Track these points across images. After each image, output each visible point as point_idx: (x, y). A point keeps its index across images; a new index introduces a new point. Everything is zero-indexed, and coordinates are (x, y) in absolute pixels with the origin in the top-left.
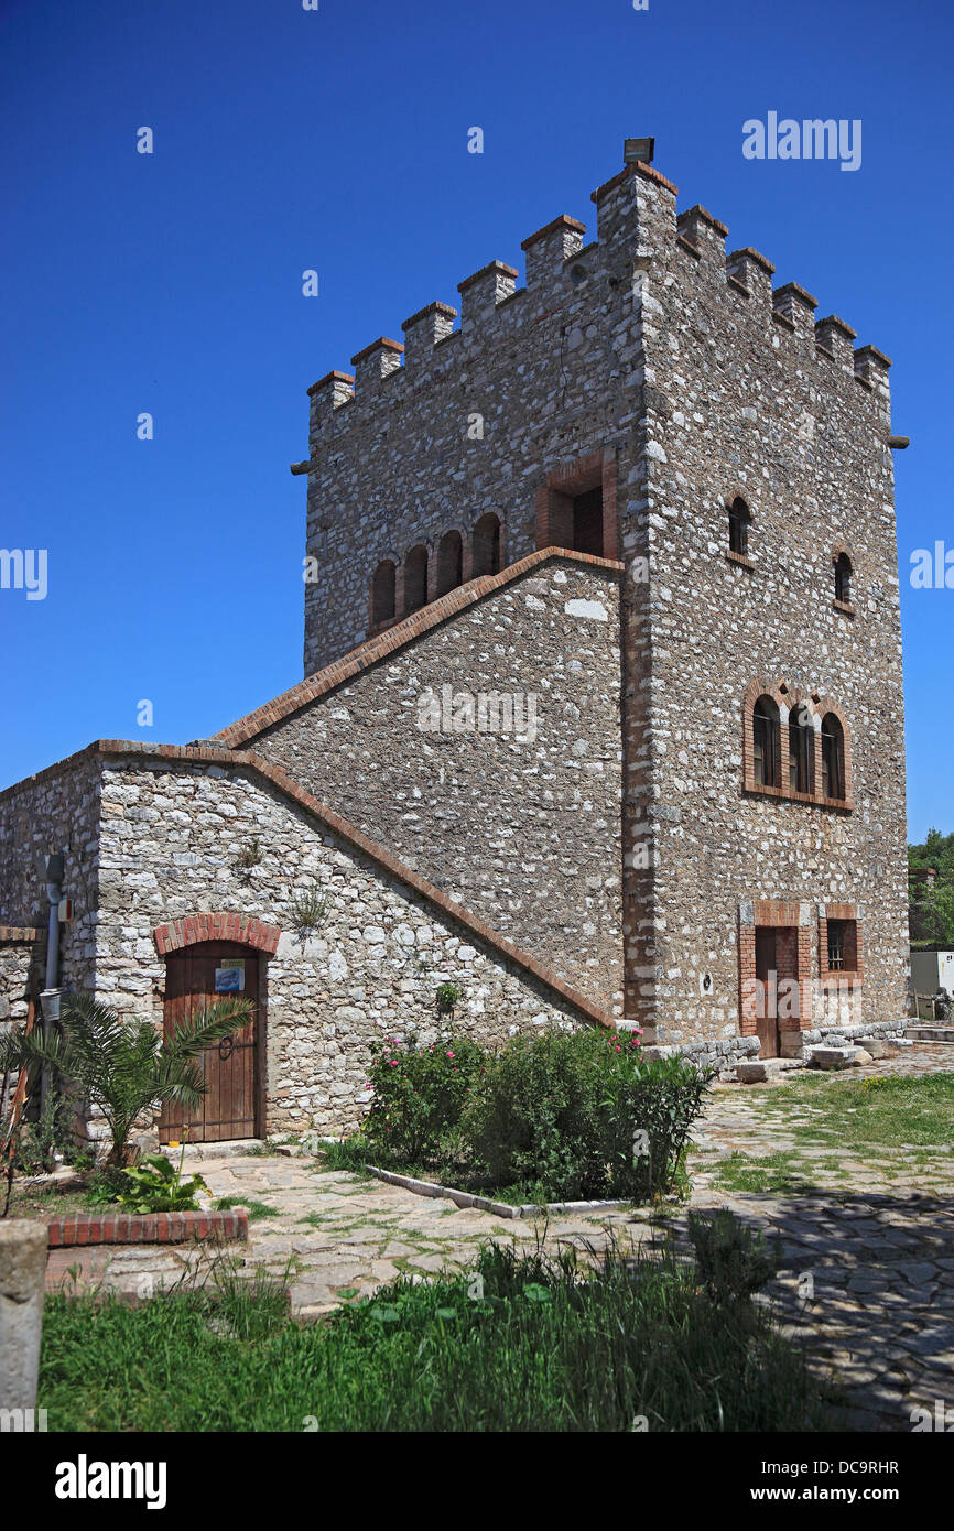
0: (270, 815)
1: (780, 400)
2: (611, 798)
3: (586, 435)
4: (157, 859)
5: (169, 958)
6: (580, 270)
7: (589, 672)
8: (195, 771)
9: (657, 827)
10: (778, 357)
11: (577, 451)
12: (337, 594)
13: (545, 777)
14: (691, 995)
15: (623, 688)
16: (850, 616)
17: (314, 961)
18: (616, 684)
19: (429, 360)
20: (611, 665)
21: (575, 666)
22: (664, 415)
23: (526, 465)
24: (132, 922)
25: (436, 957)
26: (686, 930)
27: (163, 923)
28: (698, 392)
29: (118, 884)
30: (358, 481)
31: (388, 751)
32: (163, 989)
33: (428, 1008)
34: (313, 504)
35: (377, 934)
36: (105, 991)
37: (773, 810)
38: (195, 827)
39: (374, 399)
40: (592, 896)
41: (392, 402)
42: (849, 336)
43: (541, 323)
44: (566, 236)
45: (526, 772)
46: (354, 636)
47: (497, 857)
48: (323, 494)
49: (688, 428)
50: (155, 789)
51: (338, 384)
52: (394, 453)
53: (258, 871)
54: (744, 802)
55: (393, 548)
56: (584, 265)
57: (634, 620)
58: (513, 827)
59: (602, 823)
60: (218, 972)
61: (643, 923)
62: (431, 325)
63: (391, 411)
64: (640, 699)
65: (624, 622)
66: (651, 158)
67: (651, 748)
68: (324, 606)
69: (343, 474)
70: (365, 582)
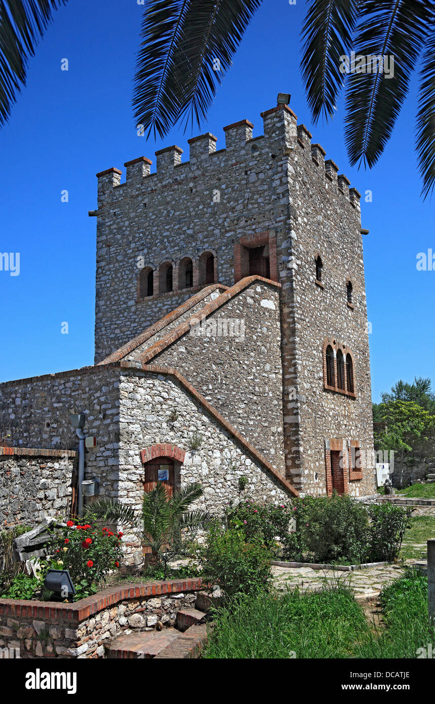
0: (180, 397)
1: (329, 212)
2: (279, 391)
3: (259, 223)
4: (141, 418)
5: (146, 465)
6: (254, 147)
7: (270, 333)
8: (154, 377)
9: (299, 405)
10: (328, 193)
11: (254, 229)
12: (116, 280)
13: (256, 380)
14: (312, 482)
15: (282, 340)
16: (352, 309)
17: (197, 466)
18: (279, 339)
19: (171, 172)
20: (277, 330)
21: (265, 330)
22: (296, 219)
23: (227, 232)
24: (132, 448)
25: (238, 464)
26: (309, 452)
27: (143, 448)
28: (305, 208)
29: (126, 430)
30: (129, 225)
31: (200, 367)
32: (144, 480)
33: (236, 488)
34: (100, 233)
35: (217, 454)
36: (123, 481)
37: (333, 397)
38: (154, 403)
39: (138, 186)
40: (273, 436)
41: (149, 189)
42: (348, 184)
43: (234, 167)
44: (247, 129)
45: (249, 378)
46: (127, 302)
47: (239, 417)
48: (107, 228)
49: (302, 225)
50: (139, 385)
51: (115, 175)
52: (151, 214)
53: (176, 424)
54: (324, 394)
55: (151, 261)
56: (257, 144)
57: (286, 310)
58: (245, 404)
59: (275, 402)
60: (159, 471)
61: (294, 449)
62: (172, 156)
63: (149, 193)
64: (290, 346)
65: (281, 310)
66: (289, 103)
67: (296, 369)
68: (108, 285)
69: (119, 220)
70: (134, 276)
